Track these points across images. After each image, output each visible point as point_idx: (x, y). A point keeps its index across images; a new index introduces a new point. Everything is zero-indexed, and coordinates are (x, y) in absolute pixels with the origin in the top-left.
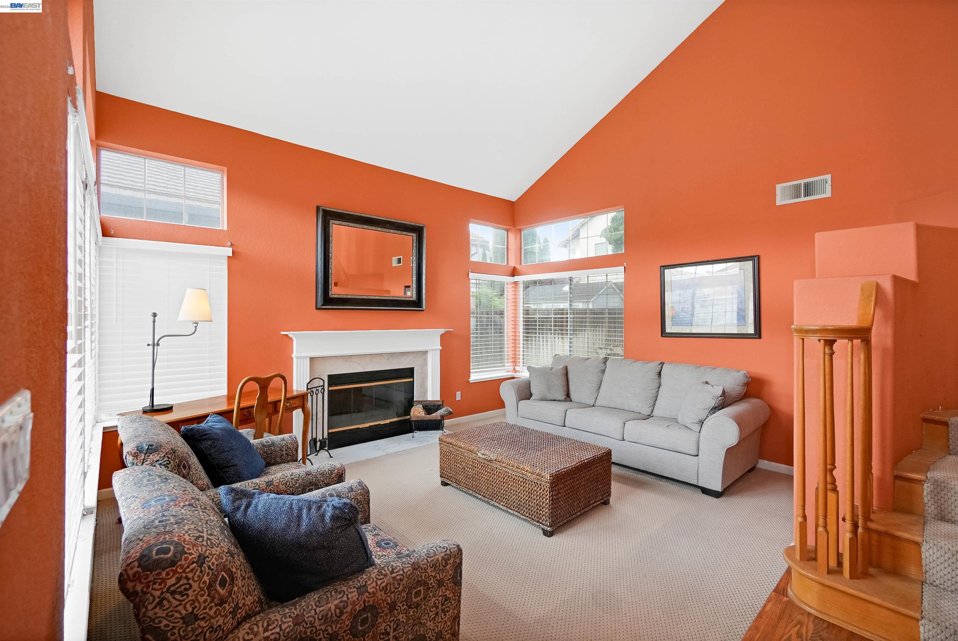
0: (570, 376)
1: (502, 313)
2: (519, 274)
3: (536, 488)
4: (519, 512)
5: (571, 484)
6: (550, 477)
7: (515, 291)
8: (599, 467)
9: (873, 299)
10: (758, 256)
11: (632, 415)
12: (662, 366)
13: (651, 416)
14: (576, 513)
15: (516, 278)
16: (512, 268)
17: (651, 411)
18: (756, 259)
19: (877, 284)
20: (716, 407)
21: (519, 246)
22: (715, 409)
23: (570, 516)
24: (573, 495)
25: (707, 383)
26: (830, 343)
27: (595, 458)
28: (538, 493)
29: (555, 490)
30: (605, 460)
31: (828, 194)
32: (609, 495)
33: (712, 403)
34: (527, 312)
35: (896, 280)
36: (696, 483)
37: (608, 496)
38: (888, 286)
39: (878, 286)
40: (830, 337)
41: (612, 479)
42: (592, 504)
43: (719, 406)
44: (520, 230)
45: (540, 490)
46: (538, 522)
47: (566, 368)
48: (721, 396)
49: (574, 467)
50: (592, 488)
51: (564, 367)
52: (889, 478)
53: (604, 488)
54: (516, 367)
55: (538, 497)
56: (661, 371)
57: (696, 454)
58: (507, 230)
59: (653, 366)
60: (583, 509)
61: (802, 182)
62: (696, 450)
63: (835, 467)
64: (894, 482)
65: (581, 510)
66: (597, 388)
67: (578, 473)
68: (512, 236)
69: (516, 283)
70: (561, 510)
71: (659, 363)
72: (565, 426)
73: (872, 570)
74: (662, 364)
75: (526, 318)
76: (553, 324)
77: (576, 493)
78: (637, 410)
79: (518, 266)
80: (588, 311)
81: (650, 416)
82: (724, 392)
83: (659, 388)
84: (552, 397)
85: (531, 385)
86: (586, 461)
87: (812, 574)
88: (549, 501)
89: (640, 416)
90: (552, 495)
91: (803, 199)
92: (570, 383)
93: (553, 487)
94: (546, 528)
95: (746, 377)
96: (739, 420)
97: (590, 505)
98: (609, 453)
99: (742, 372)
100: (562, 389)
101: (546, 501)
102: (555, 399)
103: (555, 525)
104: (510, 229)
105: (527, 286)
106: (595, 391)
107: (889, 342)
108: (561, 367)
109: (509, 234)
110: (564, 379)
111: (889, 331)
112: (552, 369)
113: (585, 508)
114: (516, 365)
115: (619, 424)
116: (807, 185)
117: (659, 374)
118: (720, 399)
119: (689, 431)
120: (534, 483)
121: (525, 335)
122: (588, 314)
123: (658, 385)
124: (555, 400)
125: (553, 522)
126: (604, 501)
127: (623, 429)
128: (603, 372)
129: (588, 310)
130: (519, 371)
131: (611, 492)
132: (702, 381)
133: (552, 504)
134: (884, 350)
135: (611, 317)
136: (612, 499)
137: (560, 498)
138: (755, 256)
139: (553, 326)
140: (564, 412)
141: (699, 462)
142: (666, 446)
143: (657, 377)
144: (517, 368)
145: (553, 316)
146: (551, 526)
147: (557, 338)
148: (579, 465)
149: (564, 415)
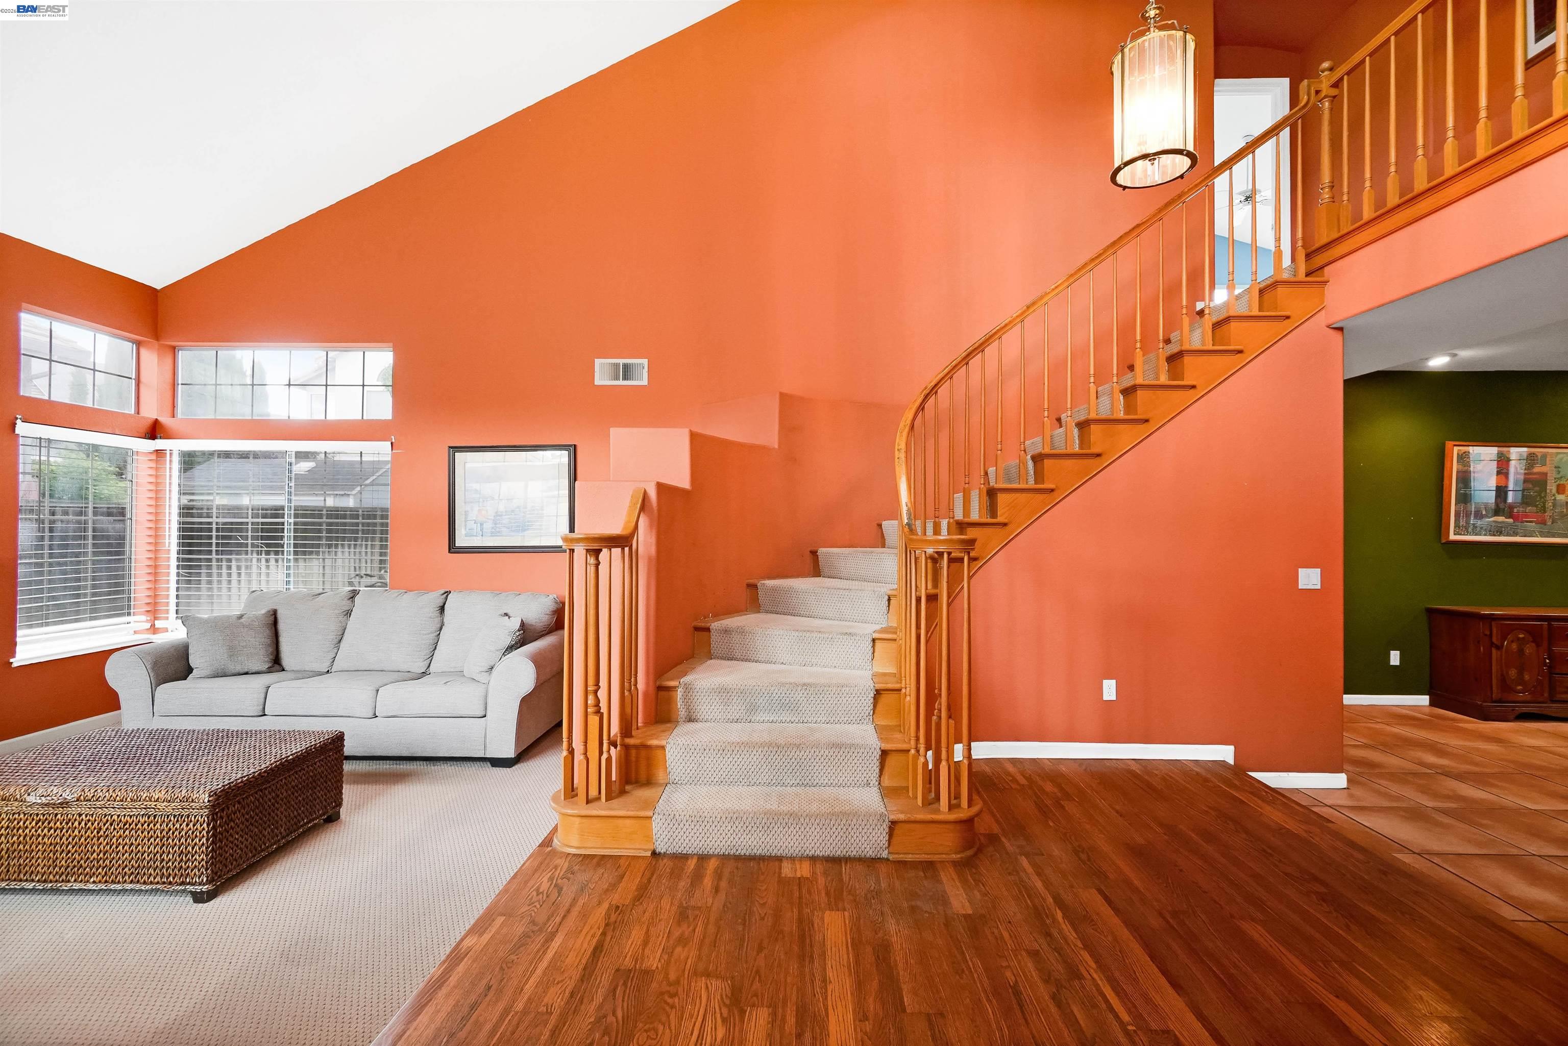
0: (281, 626)
1: (121, 512)
2: (168, 436)
3: (178, 826)
4: (138, 881)
5: (258, 800)
6: (210, 796)
7: (157, 469)
8: (318, 763)
9: (639, 506)
10: (575, 446)
11: (396, 676)
12: (447, 596)
13: (428, 673)
14: (268, 847)
15: (159, 444)
16: (150, 422)
17: (427, 665)
18: (572, 449)
19: (645, 491)
20: (513, 646)
21: (171, 381)
22: (511, 648)
23: (254, 856)
24: (261, 819)
25: (506, 614)
26: (597, 552)
27: (311, 750)
28: (183, 833)
29: (222, 818)
30: (331, 750)
31: (645, 382)
32: (339, 804)
33: (508, 641)
34: (186, 511)
35: (661, 487)
36: (482, 756)
37: (337, 806)
38: (653, 494)
39: (645, 493)
40: (595, 546)
41: (344, 779)
42: (302, 826)
43: (516, 643)
44: (174, 350)
45: (187, 825)
46: (183, 883)
47: (275, 613)
48: (519, 630)
49: (265, 772)
50: (303, 799)
51: (269, 611)
52: (652, 689)
53: (328, 795)
54: (157, 622)
55: (183, 840)
56: (445, 604)
57: (482, 714)
58: (139, 344)
59: (434, 598)
60: (283, 838)
61: (621, 361)
62: (482, 707)
63: (600, 687)
64: (657, 695)
65: (279, 841)
66: (336, 641)
67: (274, 779)
68: (150, 357)
69: (159, 453)
70: (235, 848)
71: (443, 592)
72: (265, 715)
73: (628, 788)
74: (447, 593)
75: (184, 523)
76: (250, 534)
77: (270, 814)
78: (404, 667)
79: (165, 420)
80: (324, 512)
81: (424, 674)
82: (523, 624)
83: (441, 629)
84: (239, 668)
85: (191, 651)
86: (291, 757)
87: (573, 809)
88: (207, 840)
89: (409, 675)
90: (214, 827)
91: (621, 382)
92: (283, 640)
93: (217, 814)
94: (198, 888)
95: (557, 603)
96: (538, 660)
97: (299, 828)
98: (339, 739)
99: (551, 597)
100: (262, 652)
101: (202, 842)
102: (246, 670)
103: (219, 877)
104: (149, 342)
105: (189, 461)
106: (333, 646)
107: (653, 550)
108: (263, 611)
109: (144, 352)
110: (268, 632)
111: (653, 540)
112: (241, 617)
113: (288, 835)
114: (156, 618)
115: (368, 694)
116: (626, 367)
117: (442, 609)
118: (518, 634)
119: (477, 683)
120: (175, 816)
121: (181, 556)
122: (325, 517)
123: (439, 626)
124: (247, 673)
125: (216, 873)
126: (328, 817)
127: (374, 700)
128: (348, 613)
129: (325, 510)
130: (166, 630)
131: (342, 799)
132: (501, 613)
133: (213, 842)
134: (650, 559)
135: (368, 523)
136: (343, 811)
137: (232, 828)
138: (571, 446)
139: (250, 539)
140: (264, 691)
141: (486, 725)
142: (442, 712)
143: (437, 614)
144: (158, 624)
145: (250, 520)
146: (209, 882)
147: (263, 561)
148: (276, 766)
149: (263, 696)
